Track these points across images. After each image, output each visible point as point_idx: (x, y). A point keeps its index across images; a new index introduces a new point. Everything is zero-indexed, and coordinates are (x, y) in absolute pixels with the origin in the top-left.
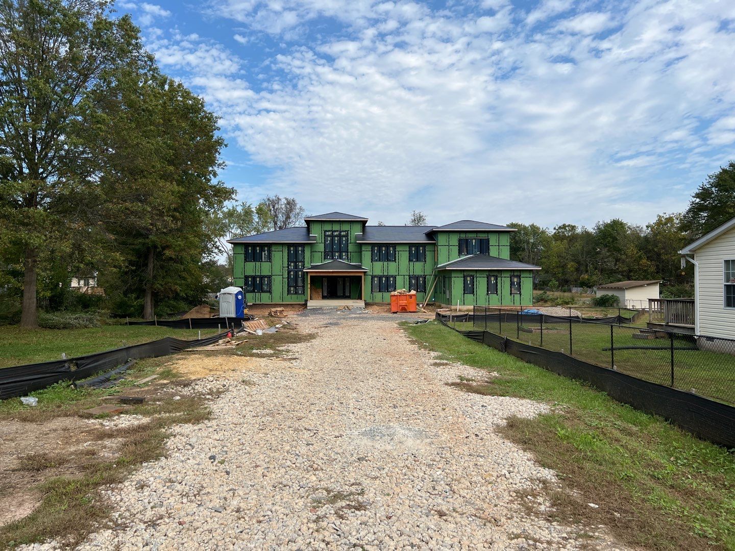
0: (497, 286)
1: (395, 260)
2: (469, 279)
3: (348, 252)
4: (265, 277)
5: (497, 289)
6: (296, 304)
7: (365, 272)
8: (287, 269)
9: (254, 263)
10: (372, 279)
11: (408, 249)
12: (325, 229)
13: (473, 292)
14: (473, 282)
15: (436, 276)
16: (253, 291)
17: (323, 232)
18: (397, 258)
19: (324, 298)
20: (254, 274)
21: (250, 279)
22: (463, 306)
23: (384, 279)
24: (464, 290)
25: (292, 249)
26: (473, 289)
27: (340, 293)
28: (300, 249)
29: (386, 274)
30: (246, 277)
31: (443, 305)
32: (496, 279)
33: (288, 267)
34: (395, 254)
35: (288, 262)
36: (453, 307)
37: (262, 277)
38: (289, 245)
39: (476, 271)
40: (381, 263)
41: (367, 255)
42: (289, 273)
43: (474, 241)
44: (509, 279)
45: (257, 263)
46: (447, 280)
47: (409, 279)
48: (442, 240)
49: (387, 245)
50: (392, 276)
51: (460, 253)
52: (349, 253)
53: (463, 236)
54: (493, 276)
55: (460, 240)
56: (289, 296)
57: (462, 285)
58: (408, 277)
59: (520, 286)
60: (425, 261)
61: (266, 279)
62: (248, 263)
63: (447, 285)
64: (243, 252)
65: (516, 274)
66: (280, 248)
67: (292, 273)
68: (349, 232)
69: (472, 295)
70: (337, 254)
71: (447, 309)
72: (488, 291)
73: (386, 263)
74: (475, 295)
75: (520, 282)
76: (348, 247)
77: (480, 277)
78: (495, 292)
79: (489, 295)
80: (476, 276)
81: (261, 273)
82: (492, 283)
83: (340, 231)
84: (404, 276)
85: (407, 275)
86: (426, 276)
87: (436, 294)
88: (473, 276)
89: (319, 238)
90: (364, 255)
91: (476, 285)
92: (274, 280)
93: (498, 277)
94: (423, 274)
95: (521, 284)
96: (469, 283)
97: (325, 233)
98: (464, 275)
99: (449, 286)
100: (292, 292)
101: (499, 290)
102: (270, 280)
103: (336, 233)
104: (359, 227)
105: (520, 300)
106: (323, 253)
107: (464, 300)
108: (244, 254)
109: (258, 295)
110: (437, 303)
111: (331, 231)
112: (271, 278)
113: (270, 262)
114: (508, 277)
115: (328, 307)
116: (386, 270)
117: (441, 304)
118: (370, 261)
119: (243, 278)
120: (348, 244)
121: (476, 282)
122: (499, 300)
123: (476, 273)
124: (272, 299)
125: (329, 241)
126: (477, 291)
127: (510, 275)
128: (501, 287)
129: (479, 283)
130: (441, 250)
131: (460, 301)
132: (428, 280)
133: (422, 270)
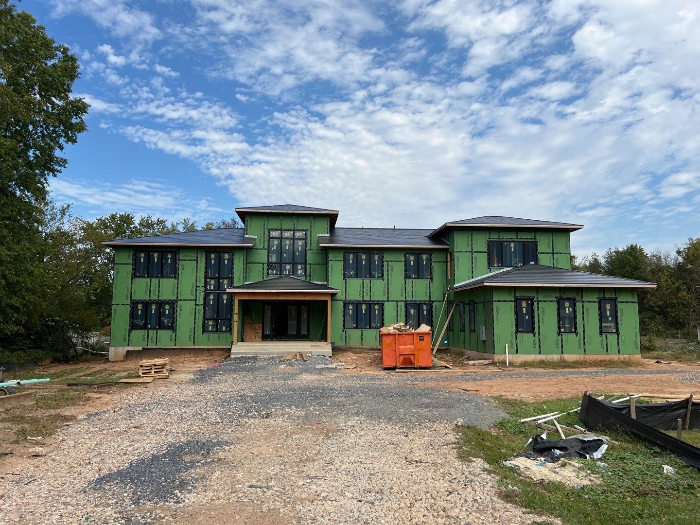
0: (575, 317)
1: (383, 275)
2: (524, 304)
3: (305, 264)
4: (167, 302)
5: (576, 324)
6: (216, 349)
7: (333, 295)
8: (203, 289)
9: (149, 279)
10: (344, 307)
11: (403, 259)
12: (270, 227)
13: (533, 329)
14: (533, 311)
15: (450, 303)
16: (145, 327)
17: (266, 231)
18: (385, 273)
19: (265, 338)
20: (147, 298)
21: (140, 307)
22: (515, 356)
23: (364, 307)
24: (517, 326)
25: (213, 256)
26: (533, 323)
27: (292, 331)
28: (226, 256)
29: (367, 298)
30: (134, 304)
31: (469, 353)
32: (574, 306)
33: (205, 287)
34: (383, 266)
35: (206, 278)
36: (497, 358)
37: (160, 304)
38: (208, 250)
39: (538, 289)
40: (360, 281)
41: (336, 267)
42: (207, 295)
43: (512, 245)
44: (596, 305)
45: (153, 279)
46: (480, 308)
47: (406, 306)
48: (460, 242)
49: (370, 251)
50: (378, 303)
51: (490, 265)
52: (308, 266)
53: (495, 236)
54: (568, 299)
55: (490, 244)
56: (206, 335)
57: (513, 317)
58: (403, 304)
59: (617, 318)
60: (431, 278)
61: (167, 307)
62: (137, 280)
63: (480, 317)
64: (131, 261)
65: (608, 296)
66: (193, 255)
67: (212, 297)
68: (309, 233)
69: (531, 335)
70: (288, 267)
71: (487, 362)
72: (559, 328)
73: (367, 281)
74: (537, 335)
75: (616, 311)
76: (306, 256)
77: (545, 301)
78: (573, 330)
79: (562, 335)
80: (537, 298)
81: (159, 296)
82: (567, 312)
83: (294, 231)
84: (397, 302)
85: (401, 301)
86: (433, 302)
87: (451, 333)
88: (532, 300)
89: (260, 242)
90: (332, 268)
91: (538, 316)
92: (181, 308)
93: (578, 302)
94: (427, 299)
95: (619, 314)
96: (524, 312)
97: (269, 233)
98: (515, 296)
99: (485, 317)
100: (210, 329)
101: (580, 325)
102: (174, 309)
103: (287, 234)
104: (325, 224)
105: (618, 345)
106: (265, 265)
107: (517, 345)
108: (132, 264)
109: (153, 333)
110: (452, 348)
111: (279, 230)
112: (175, 305)
113: (175, 277)
114: (594, 302)
115: (267, 354)
116: (367, 292)
117: (463, 350)
118: (342, 277)
119: (128, 305)
120: (306, 251)
121: (538, 310)
122: (580, 344)
123: (537, 293)
124: (175, 340)
125: (275, 246)
126: (539, 328)
127: (598, 298)
128: (584, 320)
129: (543, 312)
130: (458, 260)
131: (511, 347)
132: (436, 309)
133: (426, 293)
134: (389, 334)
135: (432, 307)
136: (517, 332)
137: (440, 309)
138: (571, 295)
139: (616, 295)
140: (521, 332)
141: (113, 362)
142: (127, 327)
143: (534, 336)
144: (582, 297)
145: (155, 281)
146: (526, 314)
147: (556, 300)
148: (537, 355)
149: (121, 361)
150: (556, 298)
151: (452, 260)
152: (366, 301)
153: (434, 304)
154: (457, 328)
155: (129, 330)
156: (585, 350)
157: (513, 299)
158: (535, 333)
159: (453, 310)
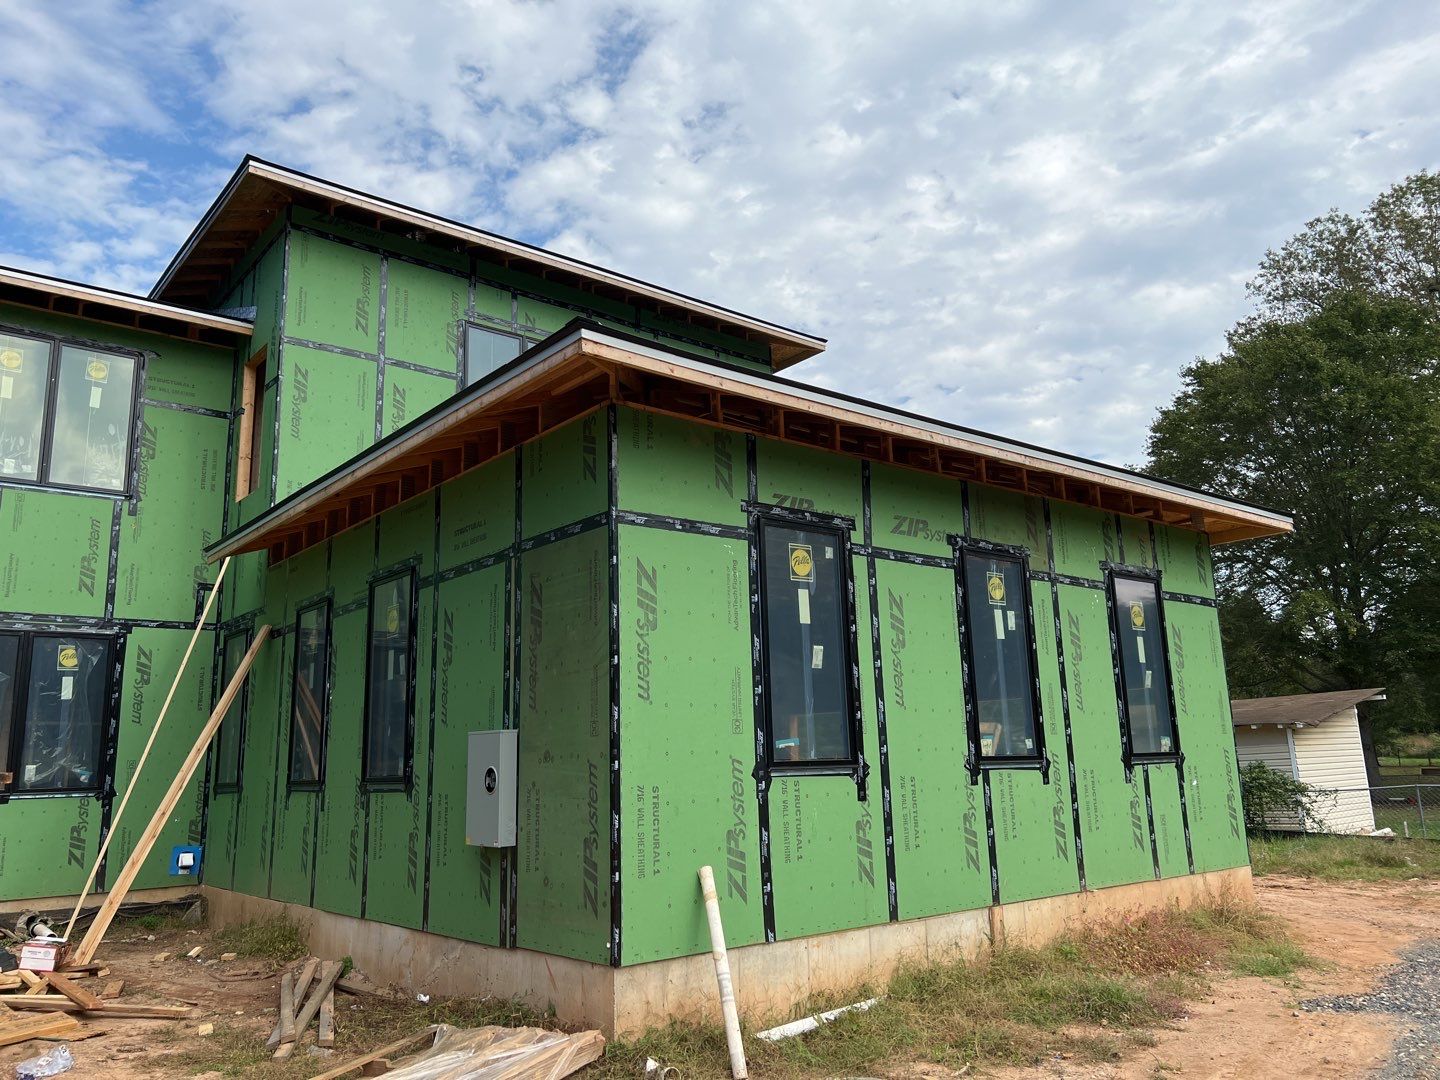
0: (1032, 666)
2: (802, 563)
5: (1036, 708)
13: (856, 741)
14: (847, 613)
22: (756, 958)
24: (763, 714)
26: (853, 699)
32: (1022, 601)
36: (640, 1000)
57: (742, 650)
59: (1168, 676)
60: (130, 491)
69: (842, 788)
72: (974, 734)
74: (873, 779)
75: (1165, 642)
77: (902, 557)
78: (1029, 743)
79: (987, 780)
80: (868, 535)
82: (1001, 635)
86: (128, 626)
87: (222, 806)
88: (840, 537)
91: (876, 646)
93: (1035, 576)
94: (92, 607)
95: (1172, 656)
96: (805, 617)
98: (752, 502)
101: (1053, 717)
105: (1186, 825)
107: (766, 866)
110: (227, 902)
114: (1094, 585)
117: (299, 912)
121: (874, 610)
123: (867, 499)
126: (882, 730)
127: (1104, 565)
128: (1064, 685)
129: (897, 624)
130: (300, 387)
131: (734, 888)
132: (143, 669)
133: (88, 572)
135: (115, 652)
136: (768, 764)
137: (164, 668)
138: (1009, 532)
139: (1155, 559)
140: (788, 764)
143: (862, 798)
144: (1051, 550)
146: (817, 632)
147: (946, 551)
148: (877, 934)
150: (950, 537)
151: (265, 385)
153: (135, 640)
154: (265, 765)
156: (1080, 866)
157: (741, 521)
158: (866, 766)
159: (252, 665)
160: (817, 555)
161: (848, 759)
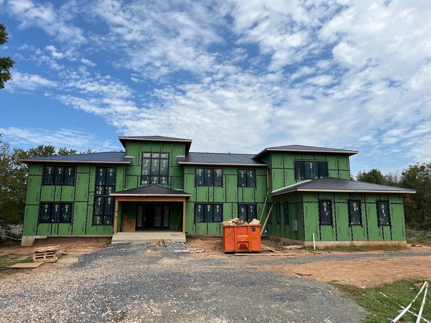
0: (361, 214)
1: (222, 184)
2: (325, 204)
3: (168, 177)
4: (67, 203)
5: (361, 219)
6: (102, 237)
7: (187, 198)
8: (93, 194)
9: (54, 187)
10: (195, 207)
11: (236, 173)
12: (143, 151)
13: (332, 222)
14: (331, 209)
15: (269, 204)
16: (49, 221)
17: (141, 154)
18: (224, 183)
19: (138, 229)
20: (52, 200)
21: (46, 206)
22: (319, 242)
23: (209, 206)
24: (320, 220)
25: (101, 170)
26: (332, 218)
27: (157, 224)
28: (111, 171)
29: (211, 200)
30: (42, 204)
31: (284, 239)
32: (359, 206)
33: (95, 192)
34: (222, 178)
35: (96, 185)
36: (307, 244)
37: (62, 205)
38: (98, 166)
39: (334, 194)
40: (206, 188)
41: (189, 179)
42: (96, 197)
43: (311, 164)
44: (375, 205)
45: (57, 187)
46: (292, 208)
47: (238, 206)
48: (276, 162)
49: (213, 167)
50: (218, 204)
51: (296, 178)
52: (170, 178)
53: (299, 158)
54: (355, 201)
55: (296, 163)
56: (94, 227)
57: (317, 214)
58: (236, 205)
59: (389, 215)
60: (256, 187)
61: (67, 206)
62: (45, 186)
63: (292, 214)
64: (41, 173)
65: (383, 199)
66: (87, 170)
67: (100, 199)
68: (170, 155)
69: (330, 227)
70: (155, 179)
71: (300, 247)
72: (350, 222)
73: (211, 188)
74: (334, 227)
75: (389, 210)
76: (168, 171)
77: (339, 203)
78: (359, 223)
79: (352, 227)
80: (334, 201)
81: (61, 199)
82: (355, 210)
83: (160, 153)
84: (232, 203)
85: (235, 203)
86: (257, 203)
87: (269, 225)
88: (330, 201)
89: (136, 161)
90: (187, 179)
91: (335, 213)
92: (77, 208)
93: (362, 203)
94: (253, 201)
95: (391, 212)
96: (325, 210)
97: (142, 154)
98: (318, 199)
99: (296, 214)
100: (98, 223)
101: (364, 220)
102: (72, 208)
103: (155, 156)
104: (182, 149)
105: (391, 234)
106: (139, 177)
107: (320, 234)
108: (42, 176)
109: (56, 225)
110: (271, 236)
111: (150, 153)
112: (73, 206)
113: (73, 185)
114: (373, 203)
115: (138, 241)
116: (211, 196)
117: (279, 237)
118: (194, 185)
119: (37, 205)
120: (168, 168)
121: (335, 209)
122: (364, 233)
123: (334, 197)
124: (72, 231)
125: (147, 164)
126: (336, 221)
127: (376, 200)
128: (366, 216)
129: (338, 210)
130: (274, 174)
131: (316, 235)
132: (259, 208)
133: (252, 197)
134: (230, 227)
135: (256, 207)
136: (320, 225)
137: (262, 208)
138: (358, 198)
139: (388, 198)
140: (323, 224)
141: (24, 247)
142: (36, 222)
143: (333, 228)
144: (365, 200)
145: (58, 188)
146: (327, 211)
147: (347, 201)
148: (335, 242)
149: (31, 247)
150: (347, 200)
151: (270, 174)
152: (210, 202)
153: (258, 205)
154: (274, 221)
155: (38, 224)
156: (368, 238)
157: (317, 201)
158: (333, 225)
159: (272, 210)
160: (327, 204)
161: (331, 224)
